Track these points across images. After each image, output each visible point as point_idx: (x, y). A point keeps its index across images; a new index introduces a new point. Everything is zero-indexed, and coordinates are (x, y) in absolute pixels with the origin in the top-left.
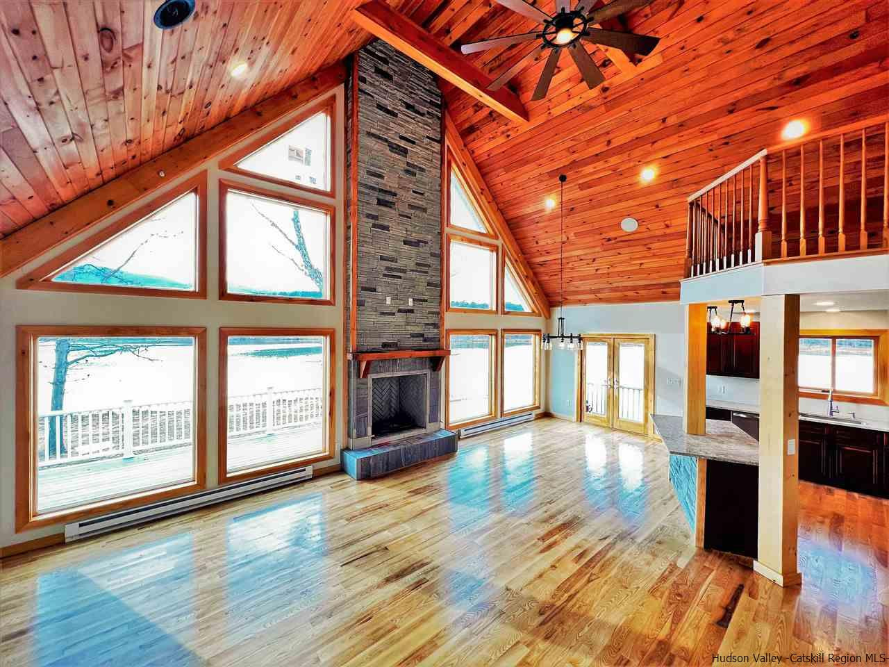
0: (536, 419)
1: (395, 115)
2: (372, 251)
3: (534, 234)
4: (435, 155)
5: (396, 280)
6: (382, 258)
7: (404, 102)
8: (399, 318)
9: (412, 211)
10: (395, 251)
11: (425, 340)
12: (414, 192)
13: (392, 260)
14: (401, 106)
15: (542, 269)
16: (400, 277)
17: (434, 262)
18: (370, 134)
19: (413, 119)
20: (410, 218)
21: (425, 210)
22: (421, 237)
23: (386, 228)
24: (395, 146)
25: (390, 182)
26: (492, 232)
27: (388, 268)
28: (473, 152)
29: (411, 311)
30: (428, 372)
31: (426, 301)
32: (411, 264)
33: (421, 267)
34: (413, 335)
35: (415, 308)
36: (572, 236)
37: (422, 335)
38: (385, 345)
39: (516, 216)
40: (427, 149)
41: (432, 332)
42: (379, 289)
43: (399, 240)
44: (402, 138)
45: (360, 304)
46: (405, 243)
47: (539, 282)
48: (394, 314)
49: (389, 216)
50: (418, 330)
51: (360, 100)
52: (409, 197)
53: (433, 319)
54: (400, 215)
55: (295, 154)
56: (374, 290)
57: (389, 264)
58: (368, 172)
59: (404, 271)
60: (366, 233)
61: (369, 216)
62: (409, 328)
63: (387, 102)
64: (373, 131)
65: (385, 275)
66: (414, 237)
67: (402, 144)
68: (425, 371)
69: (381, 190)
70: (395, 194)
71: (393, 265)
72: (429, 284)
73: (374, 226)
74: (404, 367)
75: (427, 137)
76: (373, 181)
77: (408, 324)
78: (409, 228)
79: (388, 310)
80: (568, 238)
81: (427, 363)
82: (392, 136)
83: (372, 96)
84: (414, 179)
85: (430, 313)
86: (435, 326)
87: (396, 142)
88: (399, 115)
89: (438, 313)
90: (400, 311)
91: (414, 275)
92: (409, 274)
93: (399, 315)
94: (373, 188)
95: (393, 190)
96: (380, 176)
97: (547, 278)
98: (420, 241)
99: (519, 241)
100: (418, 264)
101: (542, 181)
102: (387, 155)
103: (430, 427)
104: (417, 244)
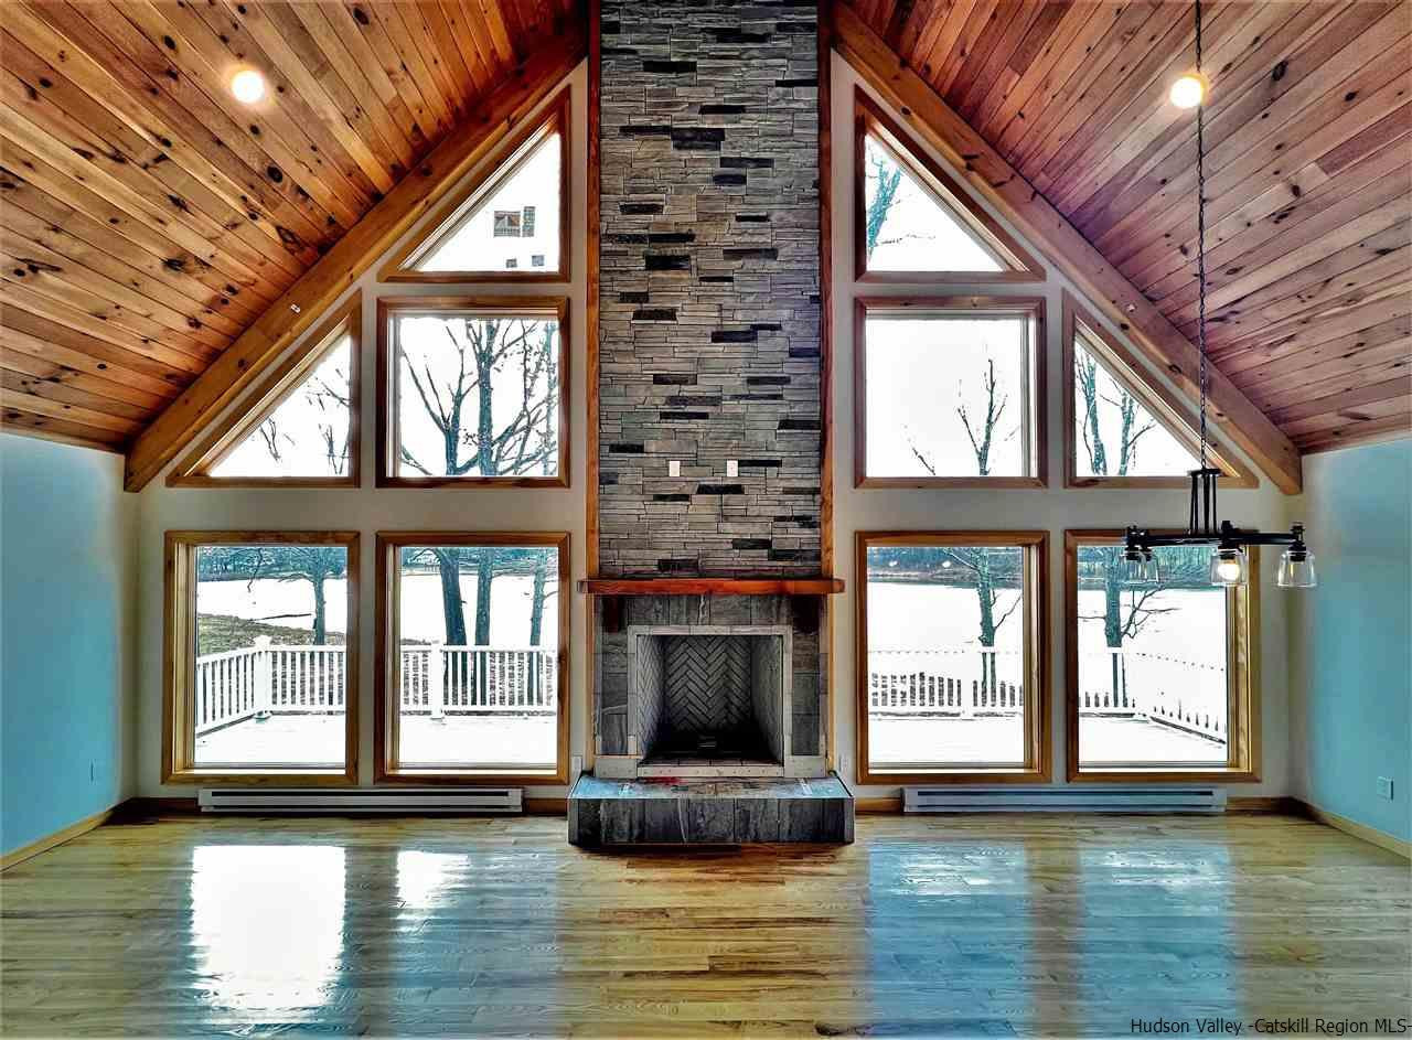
0: (1229, 813)
1: (692, 67)
2: (636, 368)
3: (1163, 227)
4: (802, 117)
5: (693, 424)
6: (658, 380)
7: (713, 31)
8: (703, 507)
9: (736, 264)
10: (691, 360)
11: (775, 556)
12: (739, 219)
13: (681, 380)
14: (706, 41)
15: (1232, 332)
16: (704, 416)
17: (802, 370)
18: (627, 131)
19: (738, 58)
20: (730, 279)
21: (772, 253)
22: (764, 317)
23: (670, 314)
24: (688, 135)
25: (677, 213)
26: (1019, 265)
27: (672, 400)
28: (928, 68)
29: (737, 489)
30: (784, 630)
31: (777, 464)
32: (736, 383)
33: (763, 384)
34: (738, 544)
35: (745, 482)
36: (1311, 176)
37: (766, 544)
38: (665, 565)
39: (1089, 192)
40: (778, 111)
41: (796, 536)
42: (651, 446)
43: (699, 336)
44: (705, 110)
45: (607, 479)
46: (718, 337)
47: (1234, 377)
48: (686, 497)
49: (677, 289)
50: (755, 531)
51: (605, 71)
52: (729, 234)
53: (801, 506)
54: (702, 279)
55: (509, 224)
56: (640, 449)
57: (673, 390)
58: (623, 208)
59: (715, 401)
60: (618, 333)
61: (626, 298)
62: (728, 527)
63: (666, 49)
64: (636, 121)
65: (665, 416)
66: (740, 320)
67: (708, 123)
68: (775, 630)
69: (655, 239)
70: (690, 237)
71: (687, 391)
72: (786, 424)
73: (638, 315)
74: (719, 614)
75: (779, 84)
76: (636, 224)
77: (725, 518)
78: (729, 302)
79: (673, 490)
80: (1296, 190)
81: (784, 610)
82: (685, 114)
83: (634, 52)
84: (740, 190)
85: (787, 491)
86: (805, 521)
87: (692, 124)
88: (701, 64)
89: (815, 491)
90: (703, 490)
91: (740, 407)
92: (729, 406)
93: (697, 499)
94: (638, 239)
95: (685, 230)
96: (654, 209)
97: (1257, 358)
98: (756, 328)
99: (1128, 267)
100: (752, 381)
101: (1133, 32)
102: (671, 159)
103: (793, 764)
104: (750, 335)
